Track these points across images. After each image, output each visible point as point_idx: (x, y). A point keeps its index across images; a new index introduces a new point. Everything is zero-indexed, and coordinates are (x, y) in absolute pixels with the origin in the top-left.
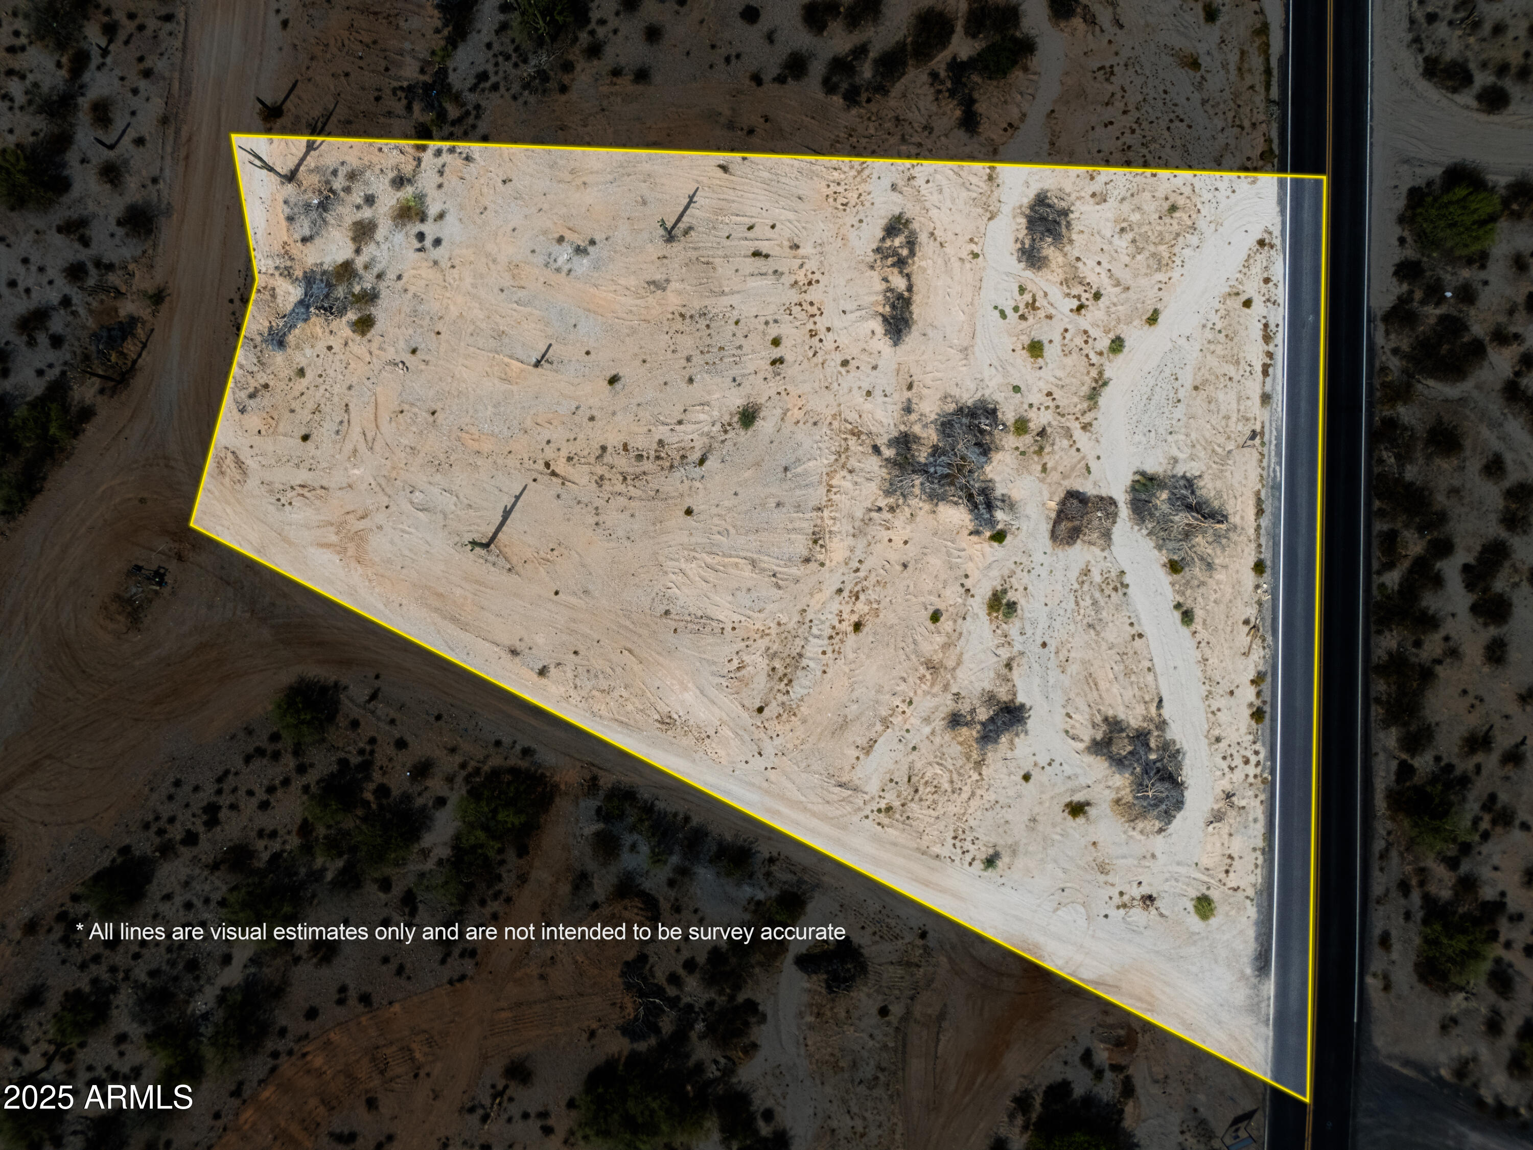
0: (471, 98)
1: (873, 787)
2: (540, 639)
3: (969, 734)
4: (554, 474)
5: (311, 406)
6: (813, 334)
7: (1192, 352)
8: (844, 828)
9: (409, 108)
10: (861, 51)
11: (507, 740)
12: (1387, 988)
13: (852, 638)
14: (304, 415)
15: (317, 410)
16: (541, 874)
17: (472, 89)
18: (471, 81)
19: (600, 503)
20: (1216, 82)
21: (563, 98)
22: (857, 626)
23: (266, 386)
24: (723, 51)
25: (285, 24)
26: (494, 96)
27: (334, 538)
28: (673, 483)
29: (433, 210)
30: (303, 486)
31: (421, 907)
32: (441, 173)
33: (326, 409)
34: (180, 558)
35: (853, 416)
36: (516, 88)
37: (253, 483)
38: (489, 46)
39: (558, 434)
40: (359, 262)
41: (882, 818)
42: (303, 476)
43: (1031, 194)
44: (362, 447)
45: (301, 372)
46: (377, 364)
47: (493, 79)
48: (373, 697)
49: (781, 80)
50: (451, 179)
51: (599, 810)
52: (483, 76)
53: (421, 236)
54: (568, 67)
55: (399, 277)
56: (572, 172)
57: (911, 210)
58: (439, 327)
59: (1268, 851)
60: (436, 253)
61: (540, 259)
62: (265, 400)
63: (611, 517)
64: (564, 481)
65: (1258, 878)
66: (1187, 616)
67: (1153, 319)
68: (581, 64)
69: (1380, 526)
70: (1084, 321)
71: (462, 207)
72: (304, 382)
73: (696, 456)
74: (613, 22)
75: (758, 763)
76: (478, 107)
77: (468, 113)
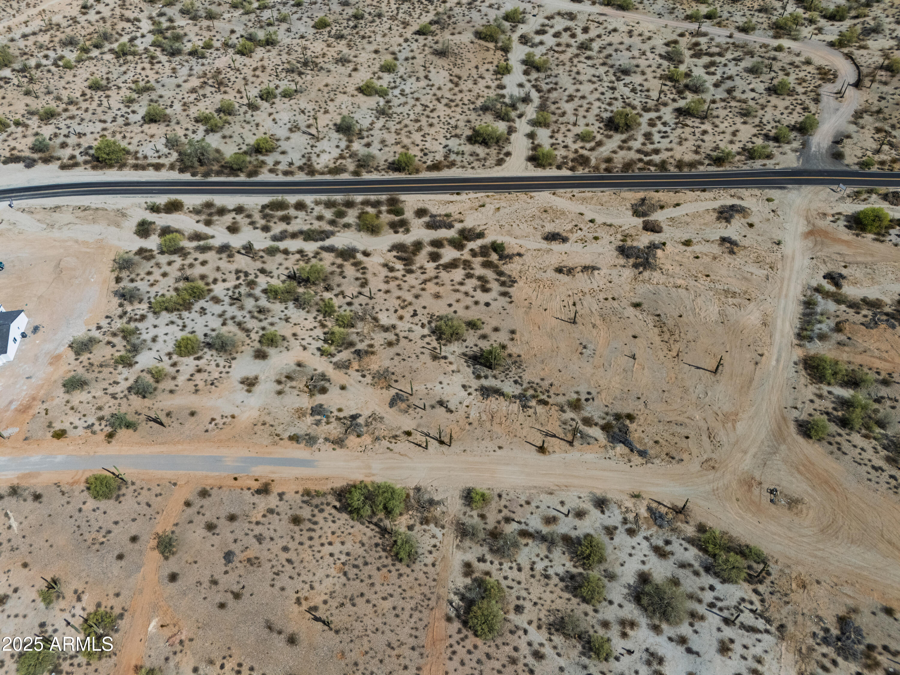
0: (525, 385)
1: (765, 272)
2: (748, 356)
3: (735, 249)
4: (678, 355)
5: (671, 437)
6: (600, 291)
7: (592, 207)
8: (783, 278)
9: (531, 407)
10: (497, 280)
11: (794, 370)
12: (778, 164)
13: (712, 277)
14: (676, 439)
15: (673, 434)
16: (845, 357)
17: (522, 385)
18: (518, 386)
19: (685, 341)
20: (503, 204)
21: (523, 356)
22: (708, 276)
23: (667, 454)
24: (502, 311)
25: (500, 448)
26: (524, 377)
27: (730, 424)
28: (670, 323)
29: (575, 396)
30: (710, 438)
31: (879, 395)
32: (558, 395)
33: (671, 431)
34: (760, 483)
35: (629, 280)
36: (520, 370)
37: (713, 456)
38: (502, 381)
39: (661, 354)
40: (602, 422)
41: (775, 269)
42: (705, 438)
43: (543, 241)
44: (686, 415)
45: (656, 442)
46: (647, 411)
47: (517, 378)
48: (796, 408)
49: (510, 297)
50: (562, 390)
51: (809, 342)
52: (516, 382)
53: (587, 400)
54: (510, 355)
55: (607, 406)
56: (553, 351)
57: (552, 267)
58: (626, 390)
59: (747, 188)
60: (594, 393)
61: (591, 360)
62: (674, 454)
63: (690, 337)
64: (679, 351)
65: (756, 190)
66: (678, 205)
67: (582, 214)
68: (508, 351)
69: (637, 171)
70: (585, 229)
71: (573, 386)
72: (661, 440)
73: (657, 318)
74: (492, 342)
75: (769, 300)
76: (529, 383)
77: (532, 387)
